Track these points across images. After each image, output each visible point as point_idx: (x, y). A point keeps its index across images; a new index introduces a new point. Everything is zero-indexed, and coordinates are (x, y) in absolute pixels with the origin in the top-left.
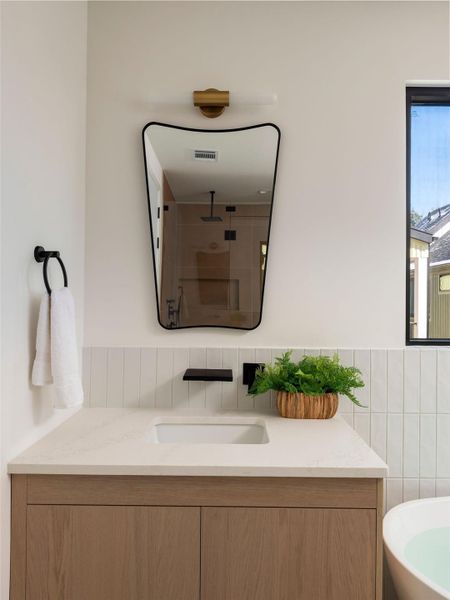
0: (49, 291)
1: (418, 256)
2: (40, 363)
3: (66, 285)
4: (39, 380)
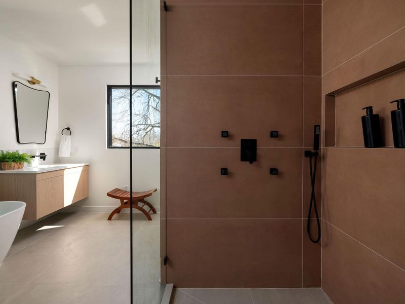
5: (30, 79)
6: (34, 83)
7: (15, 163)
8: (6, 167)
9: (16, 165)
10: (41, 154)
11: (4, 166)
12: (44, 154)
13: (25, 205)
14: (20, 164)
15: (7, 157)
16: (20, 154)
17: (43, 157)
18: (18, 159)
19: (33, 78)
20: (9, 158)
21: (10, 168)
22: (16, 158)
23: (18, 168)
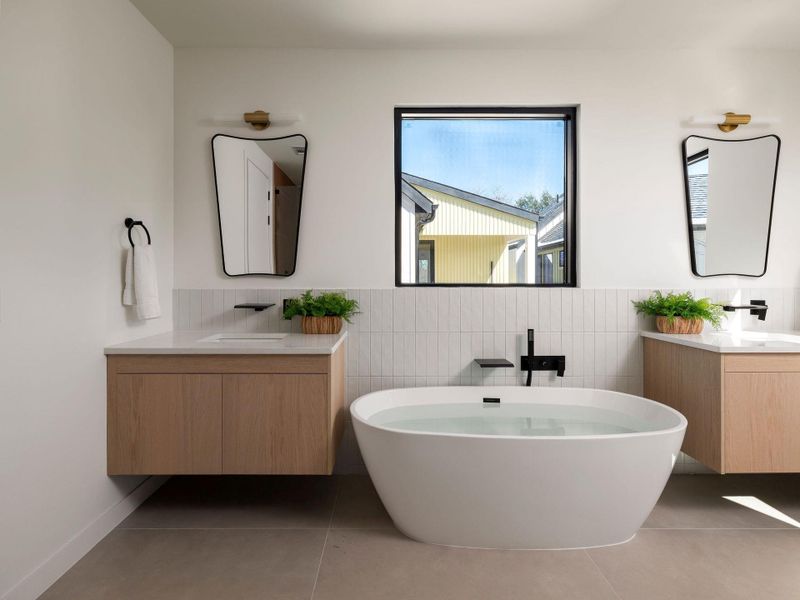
0: (133, 245)
1: (528, 233)
2: (128, 291)
3: (149, 243)
4: (128, 301)
5: (722, 120)
6: (734, 126)
7: (683, 321)
8: (664, 327)
9: (685, 325)
10: (753, 302)
11: (661, 325)
12: (762, 303)
13: (684, 423)
14: (693, 323)
15: (667, 304)
16: (696, 299)
17: (758, 310)
18: (689, 311)
19: (729, 115)
20: (669, 308)
21: (671, 329)
22: (685, 308)
23: (690, 332)
